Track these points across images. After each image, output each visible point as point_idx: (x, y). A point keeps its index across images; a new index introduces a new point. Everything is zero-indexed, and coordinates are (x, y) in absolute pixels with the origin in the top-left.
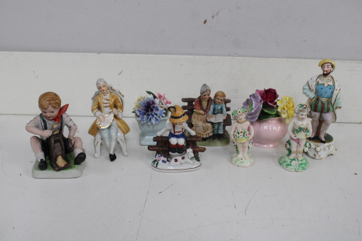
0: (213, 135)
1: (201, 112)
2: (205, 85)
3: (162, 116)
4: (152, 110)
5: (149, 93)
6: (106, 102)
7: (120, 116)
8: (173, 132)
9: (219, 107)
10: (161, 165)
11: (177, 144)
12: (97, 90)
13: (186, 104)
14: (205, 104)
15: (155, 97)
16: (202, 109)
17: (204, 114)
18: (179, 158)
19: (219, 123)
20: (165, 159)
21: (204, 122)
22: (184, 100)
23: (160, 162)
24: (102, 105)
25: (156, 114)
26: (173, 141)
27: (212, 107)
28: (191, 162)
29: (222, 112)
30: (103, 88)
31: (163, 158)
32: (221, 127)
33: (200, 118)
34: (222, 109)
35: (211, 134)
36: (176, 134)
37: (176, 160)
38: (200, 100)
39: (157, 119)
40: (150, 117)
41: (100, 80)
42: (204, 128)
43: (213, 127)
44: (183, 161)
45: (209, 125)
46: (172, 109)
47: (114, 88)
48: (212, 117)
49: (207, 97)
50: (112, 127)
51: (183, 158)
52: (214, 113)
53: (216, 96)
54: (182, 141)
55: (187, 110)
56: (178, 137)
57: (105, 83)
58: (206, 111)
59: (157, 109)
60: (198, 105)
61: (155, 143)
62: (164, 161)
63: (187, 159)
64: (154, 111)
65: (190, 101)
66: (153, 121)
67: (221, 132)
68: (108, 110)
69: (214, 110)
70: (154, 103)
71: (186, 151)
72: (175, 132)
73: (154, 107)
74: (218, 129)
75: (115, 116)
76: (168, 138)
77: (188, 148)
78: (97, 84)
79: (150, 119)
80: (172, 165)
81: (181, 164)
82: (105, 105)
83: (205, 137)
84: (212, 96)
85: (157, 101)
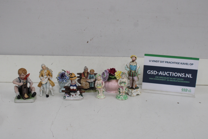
0: (90, 88)
1: (85, 78)
2: (86, 67)
3: (68, 79)
4: (64, 77)
5: (63, 70)
6: (45, 73)
7: (51, 79)
8: (71, 84)
9: (92, 76)
10: (67, 98)
11: (73, 89)
12: (42, 69)
13: (79, 75)
14: (86, 74)
15: (65, 72)
16: (85, 77)
17: (85, 79)
18: (74, 95)
19: (92, 82)
20: (69, 96)
21: (85, 82)
22: (78, 74)
23: (66, 97)
24: (44, 75)
25: (66, 78)
26: (72, 88)
27: (89, 76)
28: (79, 96)
29: (93, 78)
30: (44, 68)
31: (67, 95)
32: (93, 84)
33: (84, 81)
34: (93, 77)
35: (89, 87)
36: (73, 85)
37: (73, 96)
38: (84, 73)
39: (66, 81)
40: (63, 79)
41: (43, 64)
42: (85, 84)
43: (90, 84)
44: (76, 96)
45: (88, 83)
46: (70, 74)
47: (48, 68)
48: (89, 80)
49: (86, 71)
50: (47, 83)
51: (76, 95)
52: (90, 79)
53: (90, 71)
54: (75, 88)
55: (79, 78)
56: (73, 86)
57: (45, 65)
58: (87, 78)
59: (66, 77)
60: (83, 75)
61: (64, 89)
62: (68, 96)
63: (77, 95)
64: (65, 77)
66: (64, 81)
67: (93, 86)
68: (46, 76)
69: (90, 77)
70: (64, 74)
71: (77, 92)
72: (72, 84)
73: (65, 75)
74: (92, 85)
75: (49, 79)
76: (70, 87)
77: (78, 91)
78: (42, 66)
79: (63, 81)
80: (71, 98)
81: (75, 97)
82: (45, 74)
83: (86, 88)
84: (89, 71)
85: (66, 73)
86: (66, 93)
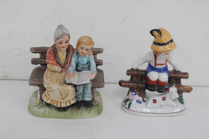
1: (57, 68)
2: (60, 26)
8: (153, 64)
9: (85, 61)
10: (135, 106)
11: (158, 80)
13: (38, 56)
14: (62, 55)
16: (58, 63)
17: (61, 72)
18: (159, 99)
19: (85, 85)
20: (141, 99)
21: (61, 84)
22: (35, 50)
23: (134, 102)
26: (153, 76)
27: (74, 60)
28: (174, 104)
29: (89, 68)
31: (137, 97)
32: (89, 91)
33: (54, 78)
34: (88, 63)
35: (73, 102)
36: (158, 67)
37: (155, 101)
38: (54, 50)
42: (61, 93)
43: (76, 91)
44: (163, 103)
45: (70, 88)
46: (156, 33)
48: (73, 76)
49: (64, 45)
51: (164, 99)
52: (77, 70)
53: (79, 44)
55: (39, 65)
56: (159, 71)
58: (64, 67)
60: (52, 58)
62: (138, 102)
63: (168, 101)
65: (43, 51)
67: (88, 98)
71: (168, 89)
72: (156, 64)
74: (84, 93)
76: (146, 72)
77: (171, 86)
81: (161, 106)
83: (63, 105)
84: (73, 43)
86: (132, 90)
